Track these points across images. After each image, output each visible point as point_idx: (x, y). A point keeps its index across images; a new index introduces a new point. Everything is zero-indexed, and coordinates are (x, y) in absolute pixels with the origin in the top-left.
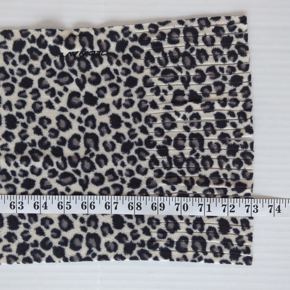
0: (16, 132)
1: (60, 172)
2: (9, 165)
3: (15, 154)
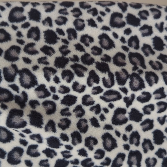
0: (56, 47)
1: (105, 89)
2: (48, 79)
3: (55, 68)
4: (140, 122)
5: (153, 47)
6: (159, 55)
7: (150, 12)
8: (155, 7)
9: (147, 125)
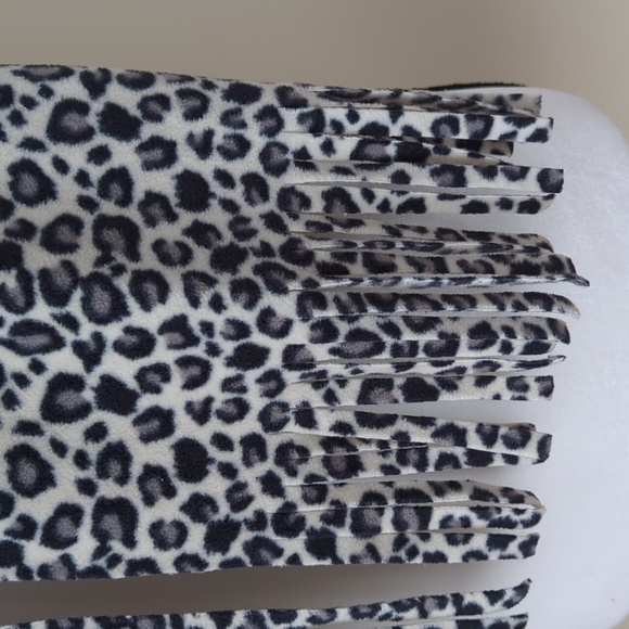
4: (133, 416)
5: (174, 201)
6: (190, 224)
7: (174, 100)
8: (195, 86)
9: (155, 424)
